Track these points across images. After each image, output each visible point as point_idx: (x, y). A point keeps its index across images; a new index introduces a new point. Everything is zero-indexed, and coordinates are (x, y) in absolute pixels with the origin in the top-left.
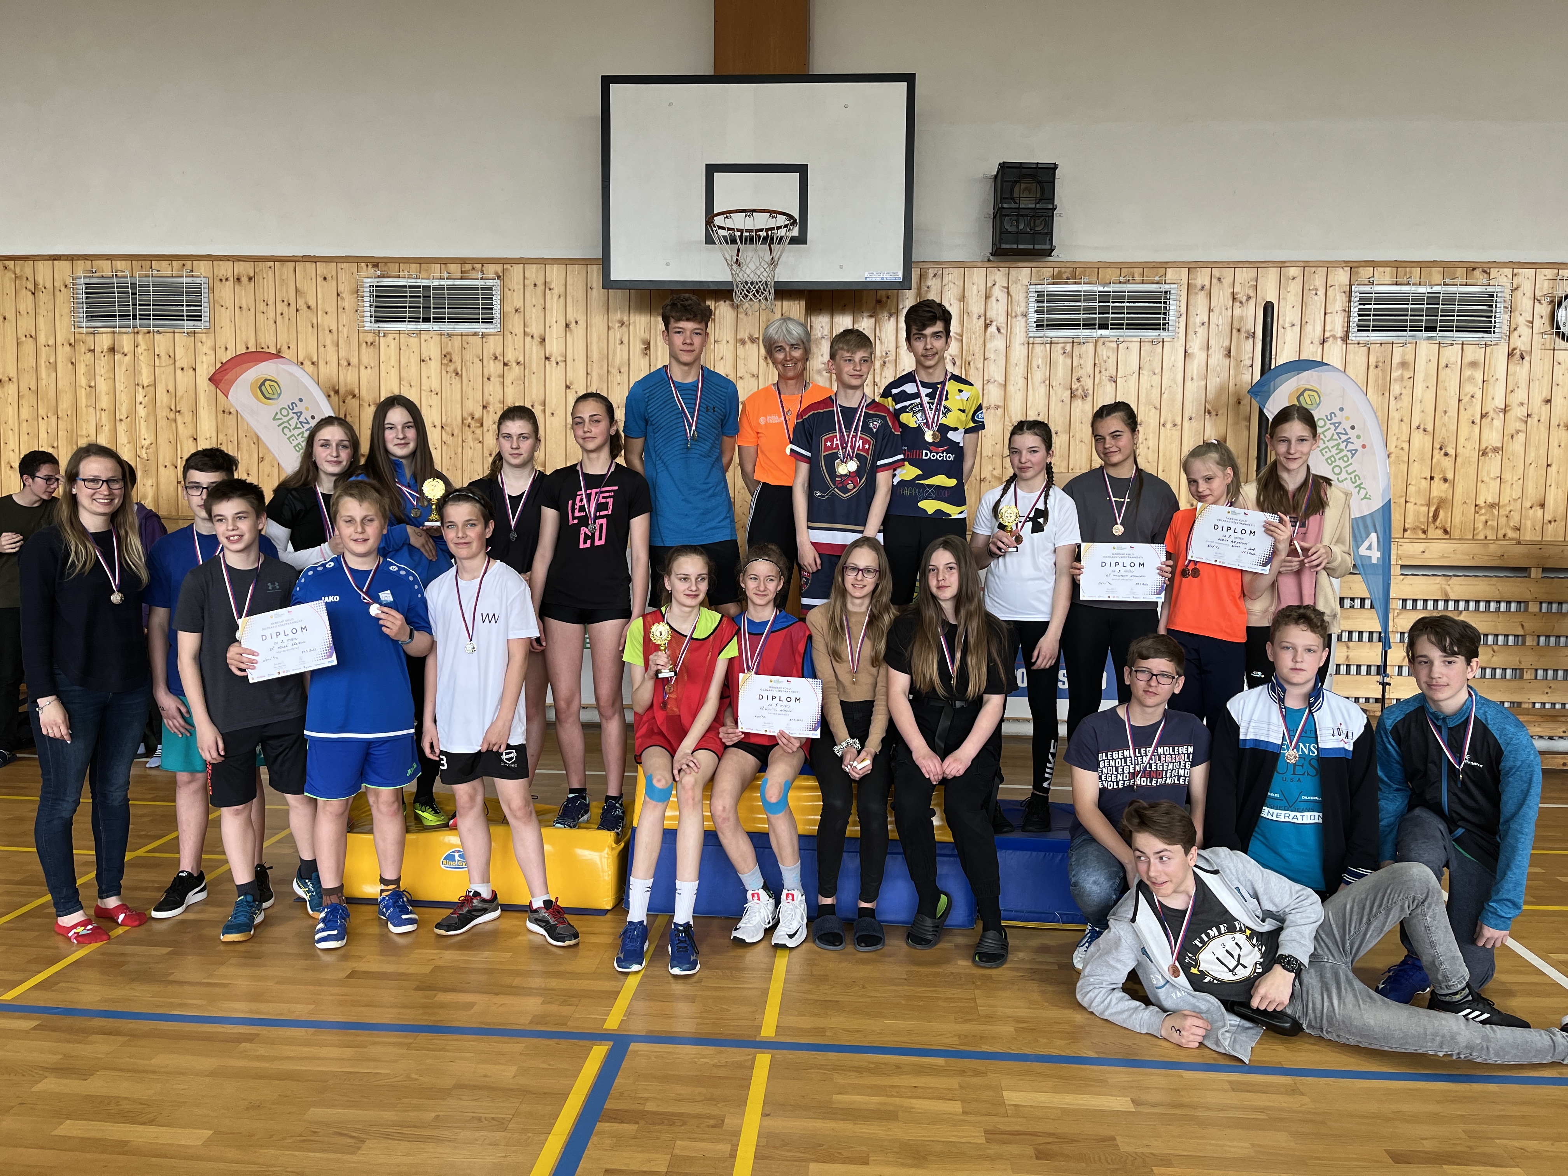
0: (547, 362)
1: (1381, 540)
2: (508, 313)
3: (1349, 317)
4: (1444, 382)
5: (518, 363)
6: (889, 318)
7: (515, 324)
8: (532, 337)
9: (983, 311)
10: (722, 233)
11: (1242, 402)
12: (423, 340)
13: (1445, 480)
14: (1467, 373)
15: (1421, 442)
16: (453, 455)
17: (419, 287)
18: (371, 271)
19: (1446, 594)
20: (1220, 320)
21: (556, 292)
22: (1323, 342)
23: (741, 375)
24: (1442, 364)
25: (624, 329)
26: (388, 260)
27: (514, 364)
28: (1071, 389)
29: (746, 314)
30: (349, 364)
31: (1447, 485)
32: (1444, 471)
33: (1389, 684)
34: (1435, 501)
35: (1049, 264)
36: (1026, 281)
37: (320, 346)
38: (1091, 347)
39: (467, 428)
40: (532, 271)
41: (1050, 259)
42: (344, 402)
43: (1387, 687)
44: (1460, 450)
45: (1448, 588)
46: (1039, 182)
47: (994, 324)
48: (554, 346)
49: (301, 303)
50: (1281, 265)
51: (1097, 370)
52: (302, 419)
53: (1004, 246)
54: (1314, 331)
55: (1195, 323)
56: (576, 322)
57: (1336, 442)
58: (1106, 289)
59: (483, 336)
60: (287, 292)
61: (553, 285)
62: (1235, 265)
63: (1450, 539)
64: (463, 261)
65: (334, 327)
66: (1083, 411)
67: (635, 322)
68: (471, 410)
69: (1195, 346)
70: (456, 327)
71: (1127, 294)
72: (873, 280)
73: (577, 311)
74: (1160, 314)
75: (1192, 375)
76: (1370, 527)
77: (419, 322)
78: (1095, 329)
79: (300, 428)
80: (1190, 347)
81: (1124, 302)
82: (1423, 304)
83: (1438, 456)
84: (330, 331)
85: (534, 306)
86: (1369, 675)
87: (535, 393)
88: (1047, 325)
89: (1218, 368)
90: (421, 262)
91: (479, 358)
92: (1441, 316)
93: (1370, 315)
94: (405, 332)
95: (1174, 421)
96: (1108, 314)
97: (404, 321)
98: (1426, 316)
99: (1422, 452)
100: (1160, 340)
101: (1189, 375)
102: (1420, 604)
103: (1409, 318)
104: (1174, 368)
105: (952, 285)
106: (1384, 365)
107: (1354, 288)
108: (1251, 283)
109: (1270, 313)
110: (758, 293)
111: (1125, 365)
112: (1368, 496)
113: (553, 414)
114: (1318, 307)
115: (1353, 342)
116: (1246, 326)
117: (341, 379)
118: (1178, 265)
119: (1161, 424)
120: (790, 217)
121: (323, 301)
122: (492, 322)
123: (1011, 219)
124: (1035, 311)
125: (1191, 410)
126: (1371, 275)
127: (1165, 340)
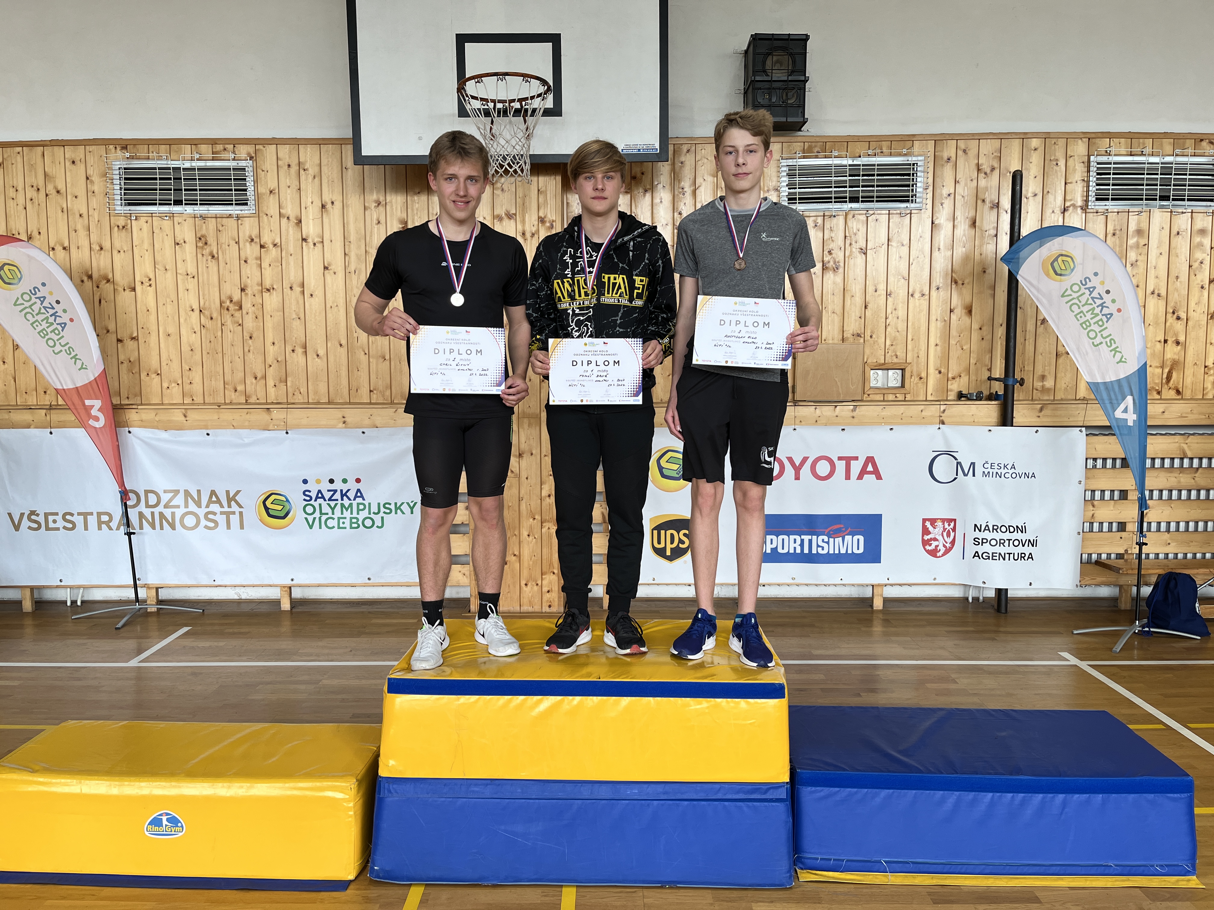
0: (304, 244)
1: (1137, 402)
2: (264, 194)
3: (1088, 186)
4: (1175, 248)
5: (275, 245)
6: (644, 195)
7: (271, 206)
8: (288, 218)
10: (477, 104)
11: (987, 271)
12: (176, 223)
13: (1178, 343)
14: (1197, 239)
15: (1155, 306)
16: (213, 339)
17: (169, 169)
18: (119, 153)
19: (1184, 453)
20: (964, 190)
21: (311, 172)
22: (1065, 210)
24: (1174, 232)
25: (381, 208)
26: (136, 142)
27: (271, 246)
28: (823, 261)
29: (502, 190)
30: (102, 249)
31: (1179, 347)
32: (1176, 334)
33: (1146, 544)
34: (1169, 363)
35: (799, 139)
37: (72, 230)
38: (841, 220)
39: (226, 311)
40: (284, 151)
41: (800, 133)
42: (98, 287)
43: (1144, 547)
44: (1191, 313)
45: (1185, 446)
46: (791, 55)
48: (310, 228)
49: (50, 188)
50: (1024, 137)
51: (848, 242)
52: (46, 304)
54: (1056, 200)
55: (942, 195)
56: (333, 203)
57: (1091, 307)
58: (855, 163)
59: (238, 218)
60: (36, 177)
61: (307, 166)
62: (979, 137)
63: (1182, 399)
64: (213, 142)
65: (84, 211)
66: (834, 283)
67: (391, 202)
68: (229, 293)
69: (943, 218)
70: (210, 209)
71: (876, 167)
72: (630, 152)
73: (332, 192)
74: (908, 186)
75: (939, 245)
76: (1126, 390)
77: (170, 204)
78: (846, 202)
79: (44, 313)
80: (937, 218)
81: (873, 175)
82: (1157, 174)
83: (1171, 319)
84: (80, 216)
85: (289, 187)
86: (1112, 531)
87: (293, 275)
88: (800, 199)
89: (964, 238)
90: (171, 143)
91: (235, 240)
92: (1174, 186)
93: (1109, 185)
94: (157, 215)
95: (922, 291)
96: (859, 187)
97: (156, 204)
98: (1160, 185)
99: (1156, 317)
100: (909, 212)
101: (937, 245)
102: (1158, 463)
103: (1145, 187)
104: (921, 239)
105: (706, 160)
106: (1121, 233)
107: (1092, 158)
108: (995, 154)
109: (1019, 182)
110: (514, 164)
111: (875, 237)
112: (1123, 360)
113: (312, 295)
114: (1059, 177)
115: (1092, 211)
116: (991, 196)
117: (94, 265)
118: (924, 138)
119: (910, 294)
120: (544, 82)
121: (72, 184)
122: (246, 204)
123: (763, 92)
124: (787, 186)
125: (938, 280)
126: (1108, 146)
127: (913, 211)
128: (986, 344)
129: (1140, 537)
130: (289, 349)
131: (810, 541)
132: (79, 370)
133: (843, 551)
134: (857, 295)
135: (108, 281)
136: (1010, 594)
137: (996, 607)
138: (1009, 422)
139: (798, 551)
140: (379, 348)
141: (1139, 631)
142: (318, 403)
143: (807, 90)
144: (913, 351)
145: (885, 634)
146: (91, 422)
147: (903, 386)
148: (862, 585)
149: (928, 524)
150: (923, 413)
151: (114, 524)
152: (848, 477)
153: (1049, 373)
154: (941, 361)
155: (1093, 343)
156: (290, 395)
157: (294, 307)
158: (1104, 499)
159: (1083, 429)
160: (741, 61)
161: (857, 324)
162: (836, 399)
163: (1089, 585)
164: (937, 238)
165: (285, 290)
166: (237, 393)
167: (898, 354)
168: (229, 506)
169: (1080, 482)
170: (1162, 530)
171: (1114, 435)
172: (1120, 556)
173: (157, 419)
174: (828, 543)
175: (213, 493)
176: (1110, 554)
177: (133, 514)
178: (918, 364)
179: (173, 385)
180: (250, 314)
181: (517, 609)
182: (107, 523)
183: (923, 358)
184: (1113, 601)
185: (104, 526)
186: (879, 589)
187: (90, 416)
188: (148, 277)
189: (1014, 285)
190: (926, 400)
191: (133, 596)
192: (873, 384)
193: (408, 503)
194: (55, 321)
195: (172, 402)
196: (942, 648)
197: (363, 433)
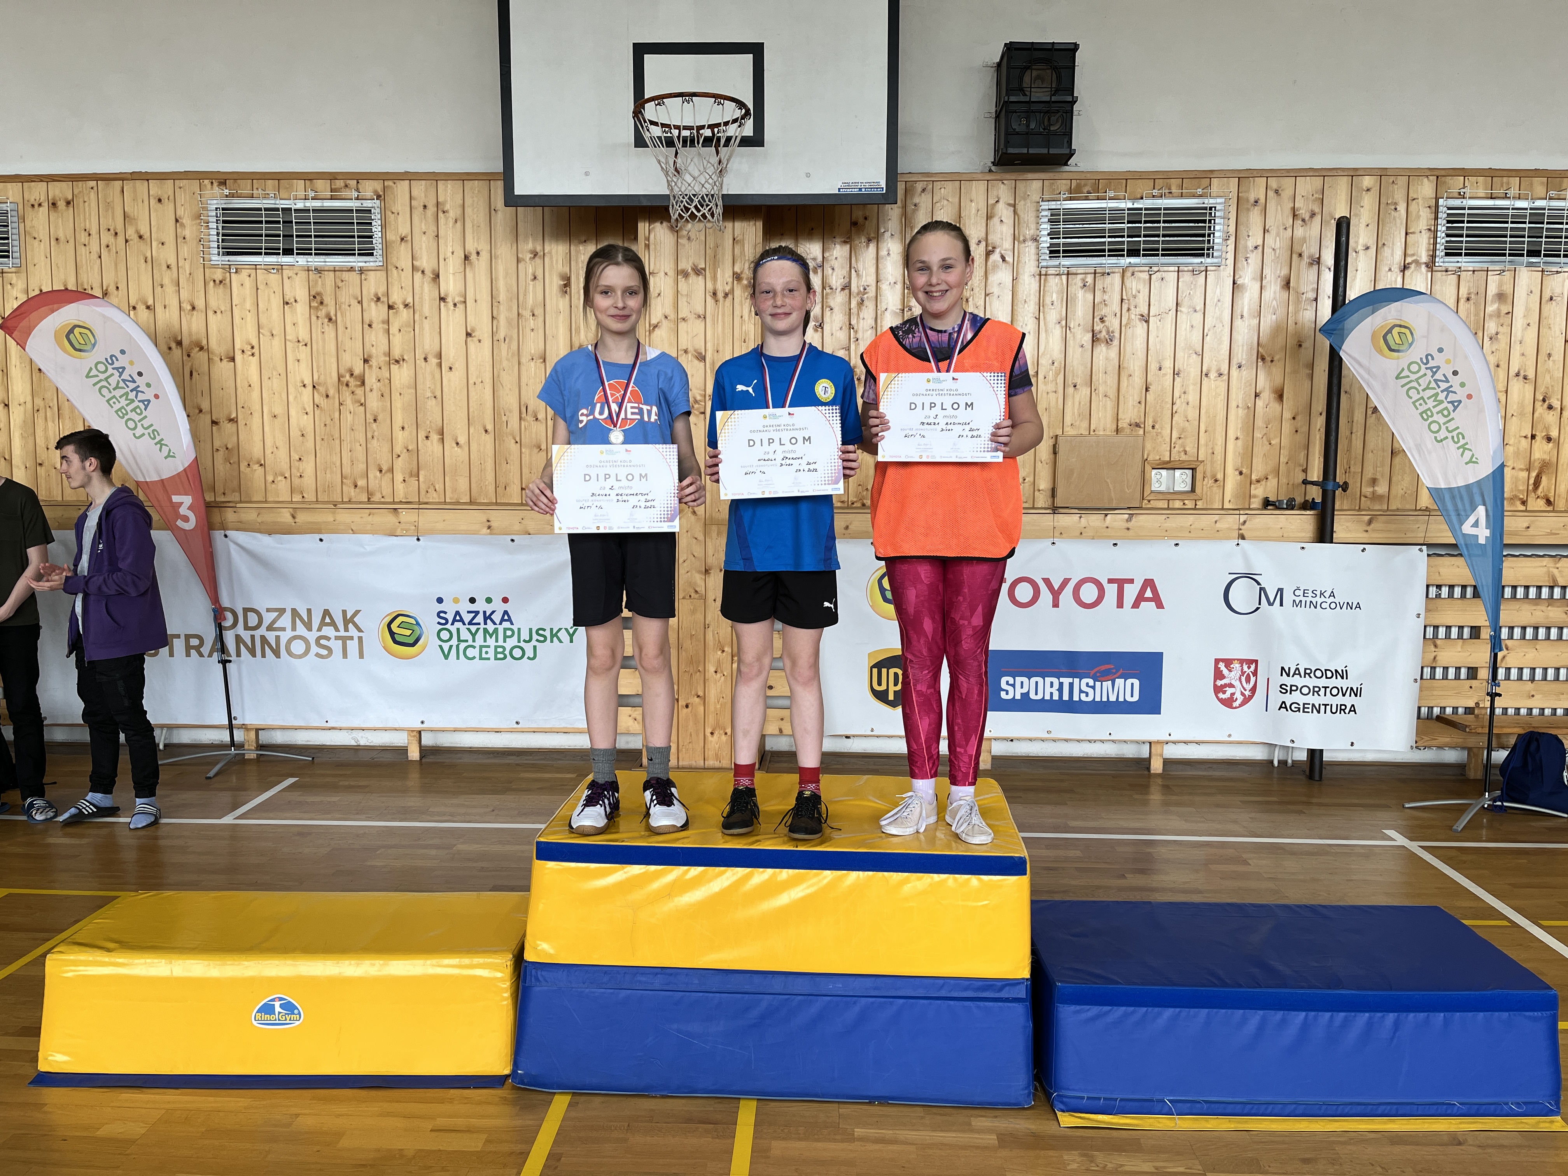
0: (442, 304)
1: (1491, 513)
2: (394, 242)
3: (1435, 238)
4: (1549, 317)
5: (406, 306)
6: (868, 246)
7: (402, 256)
8: (423, 272)
9: (983, 235)
10: (656, 131)
11: (1304, 345)
12: (285, 277)
13: (1549, 439)
15: (1520, 392)
16: (328, 421)
17: (277, 209)
18: (217, 190)
19: (1554, 580)
20: (1276, 242)
21: (452, 214)
22: (1405, 268)
23: (684, 316)
24: (1546, 297)
25: (538, 261)
26: (238, 177)
27: (401, 307)
28: (1093, 331)
29: (689, 239)
30: (194, 308)
31: (1551, 445)
32: (1547, 428)
33: (1500, 695)
34: (1537, 465)
35: (1065, 175)
36: (1036, 197)
37: (157, 285)
38: (1117, 278)
39: (345, 388)
40: (420, 189)
41: (1066, 168)
42: (189, 356)
43: (1497, 698)
45: (1555, 571)
46: (1055, 69)
47: (998, 251)
48: (450, 284)
50: (1354, 174)
51: (1125, 307)
52: (125, 376)
53: (1011, 150)
54: (1394, 255)
55: (1246, 247)
56: (478, 253)
57: (1434, 392)
58: (1136, 206)
59: (362, 271)
60: (113, 218)
61: (447, 207)
62: (1296, 174)
63: (1553, 511)
64: (332, 177)
65: (172, 261)
66: (1107, 359)
67: (550, 252)
68: (349, 365)
69: (1247, 277)
70: (327, 260)
71: (1162, 212)
72: (849, 191)
73: (478, 239)
74: (1203, 235)
75: (1242, 312)
76: (1478, 498)
77: (279, 254)
78: (1123, 256)
79: (123, 388)
80: (1240, 277)
81: (1159, 222)
82: (1525, 223)
83: (1541, 409)
84: (168, 267)
85: (424, 233)
86: (1459, 679)
87: (428, 343)
88: (1064, 251)
89: (1274, 302)
90: (279, 177)
91: (357, 299)
92: (1546, 237)
93: (1462, 236)
94: (263, 267)
95: (1219, 370)
96: (1140, 236)
97: (260, 254)
98: (1529, 237)
99: (1521, 405)
100: (1203, 268)
101: (1239, 311)
102: (1520, 592)
103: (1508, 239)
104: (1219, 304)
105: (946, 202)
106: (1477, 298)
107: (1441, 201)
108: (1315, 196)
109: (1344, 231)
110: (702, 206)
111: (1160, 301)
112: (1474, 459)
113: (451, 368)
114: (1398, 225)
115: (1440, 268)
116: (1309, 249)
117: (184, 328)
118: (1225, 174)
119: (1204, 373)
120: (741, 104)
121: (158, 228)
122: (372, 254)
123: (1019, 116)
124: (1049, 235)
125: (1241, 354)
126: (1462, 186)
127: (1209, 268)
128: (1301, 438)
129: (1492, 686)
130: (422, 435)
131: (1071, 685)
132: (166, 458)
133: (1113, 698)
134: (1137, 374)
135: (202, 349)
136: (1326, 757)
137: (1308, 773)
138: (1328, 537)
139: (1056, 697)
140: (534, 436)
141: (1489, 805)
142: (458, 503)
143: (1075, 113)
144: (1207, 445)
145: (1166, 804)
146: (180, 523)
147: (1193, 490)
148: (1137, 742)
149: (1222, 666)
150: (1218, 524)
151: (206, 650)
152: (1120, 605)
153: (1382, 476)
154: (1242, 459)
155: (1436, 438)
156: (423, 492)
157: (428, 384)
158: (1450, 638)
159: (1424, 548)
160: (992, 78)
161: (1136, 410)
162: (1107, 506)
163: (1429, 747)
164: (1240, 302)
165: (417, 362)
166: (357, 490)
167: (1187, 449)
168: (346, 629)
169: (1418, 616)
170: (1524, 678)
171: (1461, 555)
172: (1469, 711)
173: (259, 520)
174: (1093, 687)
175: (326, 613)
176: (1457, 708)
177: (229, 638)
178: (1212, 462)
179: (280, 478)
180: (375, 391)
181: (701, 763)
182: (198, 648)
183: (1219, 457)
184: (1460, 767)
185: (193, 652)
186: (1159, 746)
187: (178, 516)
188: (250, 344)
189: (1336, 363)
190: (1223, 509)
191: (227, 739)
192: (1155, 487)
193: (566, 629)
194: (136, 397)
195: (277, 499)
196: (1235, 822)
197: (513, 540)
